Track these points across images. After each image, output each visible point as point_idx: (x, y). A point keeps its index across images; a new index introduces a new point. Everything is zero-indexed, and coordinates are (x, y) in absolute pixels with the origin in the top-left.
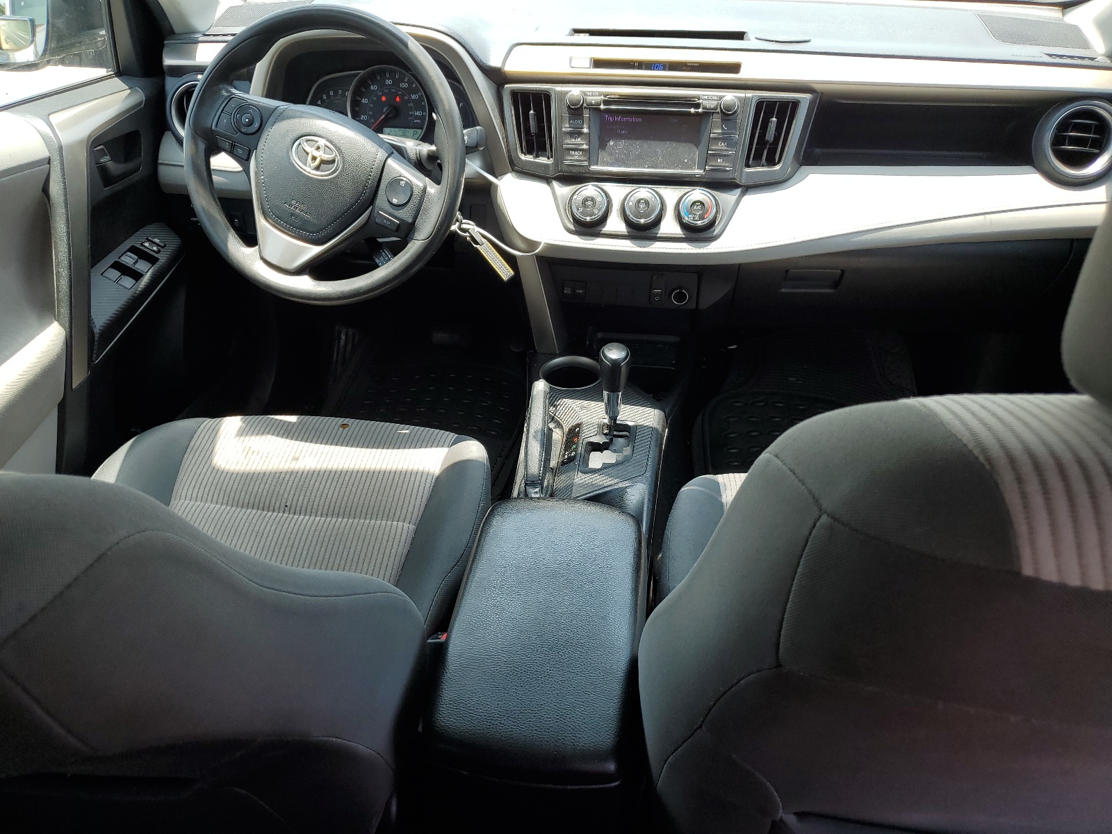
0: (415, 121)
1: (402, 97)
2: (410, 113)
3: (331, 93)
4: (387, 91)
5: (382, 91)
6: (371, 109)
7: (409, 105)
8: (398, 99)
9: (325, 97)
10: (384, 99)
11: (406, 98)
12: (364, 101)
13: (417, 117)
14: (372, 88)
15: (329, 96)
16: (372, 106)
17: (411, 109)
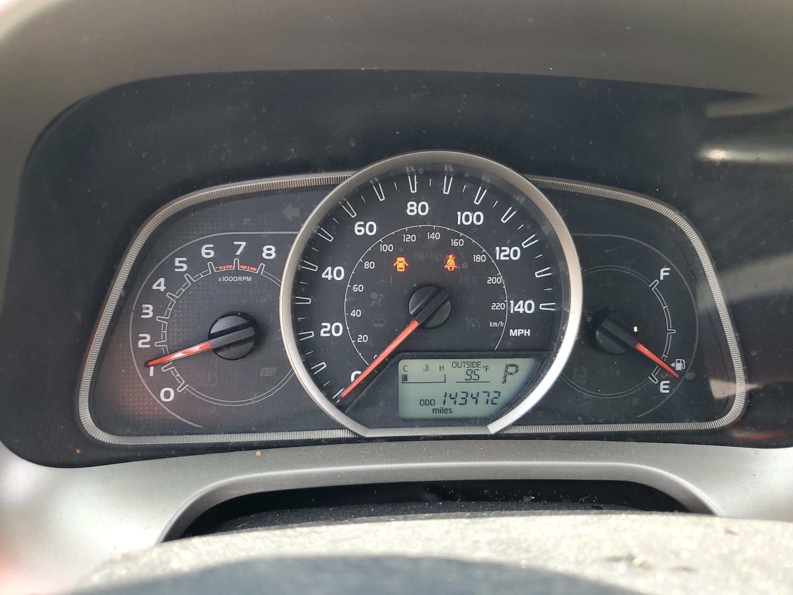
0: (512, 333)
1: (464, 255)
2: (496, 307)
3: (207, 252)
4: (410, 238)
5: (396, 241)
6: (358, 301)
7: (490, 280)
8: (451, 263)
9: (181, 265)
10: (401, 264)
11: (478, 258)
12: (333, 274)
13: (518, 320)
14: (359, 229)
15: (197, 263)
16: (358, 288)
17: (497, 293)
